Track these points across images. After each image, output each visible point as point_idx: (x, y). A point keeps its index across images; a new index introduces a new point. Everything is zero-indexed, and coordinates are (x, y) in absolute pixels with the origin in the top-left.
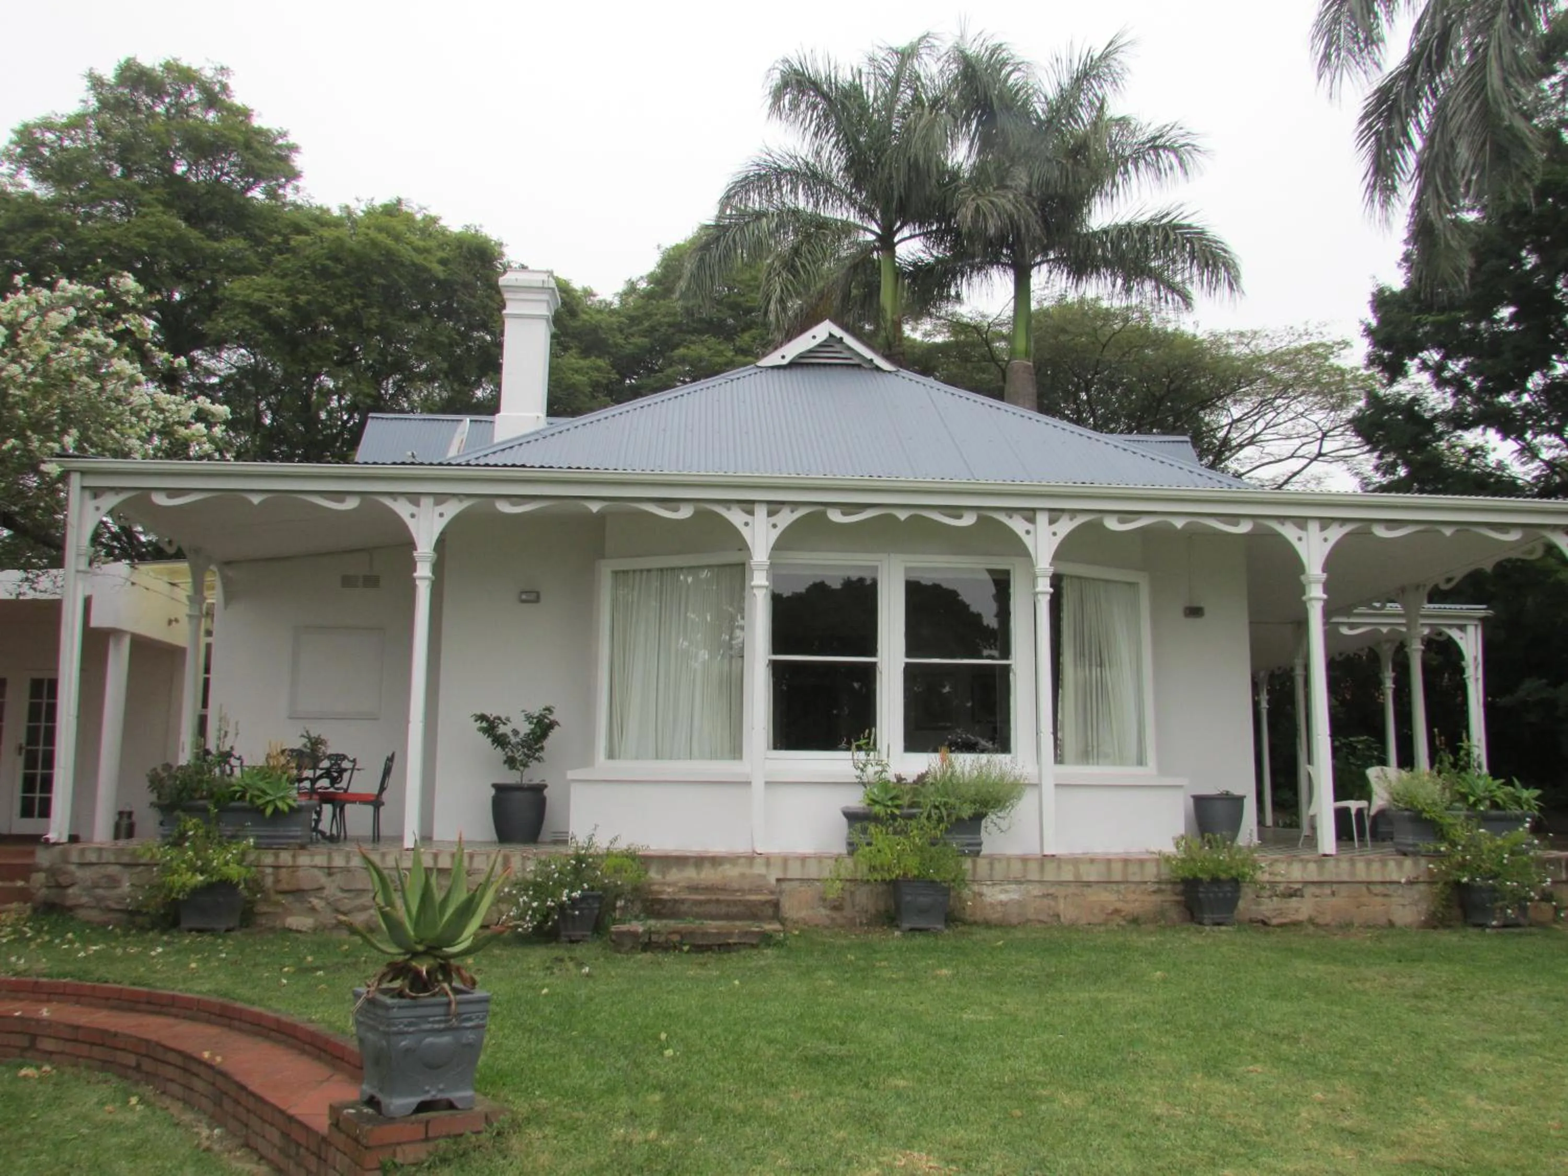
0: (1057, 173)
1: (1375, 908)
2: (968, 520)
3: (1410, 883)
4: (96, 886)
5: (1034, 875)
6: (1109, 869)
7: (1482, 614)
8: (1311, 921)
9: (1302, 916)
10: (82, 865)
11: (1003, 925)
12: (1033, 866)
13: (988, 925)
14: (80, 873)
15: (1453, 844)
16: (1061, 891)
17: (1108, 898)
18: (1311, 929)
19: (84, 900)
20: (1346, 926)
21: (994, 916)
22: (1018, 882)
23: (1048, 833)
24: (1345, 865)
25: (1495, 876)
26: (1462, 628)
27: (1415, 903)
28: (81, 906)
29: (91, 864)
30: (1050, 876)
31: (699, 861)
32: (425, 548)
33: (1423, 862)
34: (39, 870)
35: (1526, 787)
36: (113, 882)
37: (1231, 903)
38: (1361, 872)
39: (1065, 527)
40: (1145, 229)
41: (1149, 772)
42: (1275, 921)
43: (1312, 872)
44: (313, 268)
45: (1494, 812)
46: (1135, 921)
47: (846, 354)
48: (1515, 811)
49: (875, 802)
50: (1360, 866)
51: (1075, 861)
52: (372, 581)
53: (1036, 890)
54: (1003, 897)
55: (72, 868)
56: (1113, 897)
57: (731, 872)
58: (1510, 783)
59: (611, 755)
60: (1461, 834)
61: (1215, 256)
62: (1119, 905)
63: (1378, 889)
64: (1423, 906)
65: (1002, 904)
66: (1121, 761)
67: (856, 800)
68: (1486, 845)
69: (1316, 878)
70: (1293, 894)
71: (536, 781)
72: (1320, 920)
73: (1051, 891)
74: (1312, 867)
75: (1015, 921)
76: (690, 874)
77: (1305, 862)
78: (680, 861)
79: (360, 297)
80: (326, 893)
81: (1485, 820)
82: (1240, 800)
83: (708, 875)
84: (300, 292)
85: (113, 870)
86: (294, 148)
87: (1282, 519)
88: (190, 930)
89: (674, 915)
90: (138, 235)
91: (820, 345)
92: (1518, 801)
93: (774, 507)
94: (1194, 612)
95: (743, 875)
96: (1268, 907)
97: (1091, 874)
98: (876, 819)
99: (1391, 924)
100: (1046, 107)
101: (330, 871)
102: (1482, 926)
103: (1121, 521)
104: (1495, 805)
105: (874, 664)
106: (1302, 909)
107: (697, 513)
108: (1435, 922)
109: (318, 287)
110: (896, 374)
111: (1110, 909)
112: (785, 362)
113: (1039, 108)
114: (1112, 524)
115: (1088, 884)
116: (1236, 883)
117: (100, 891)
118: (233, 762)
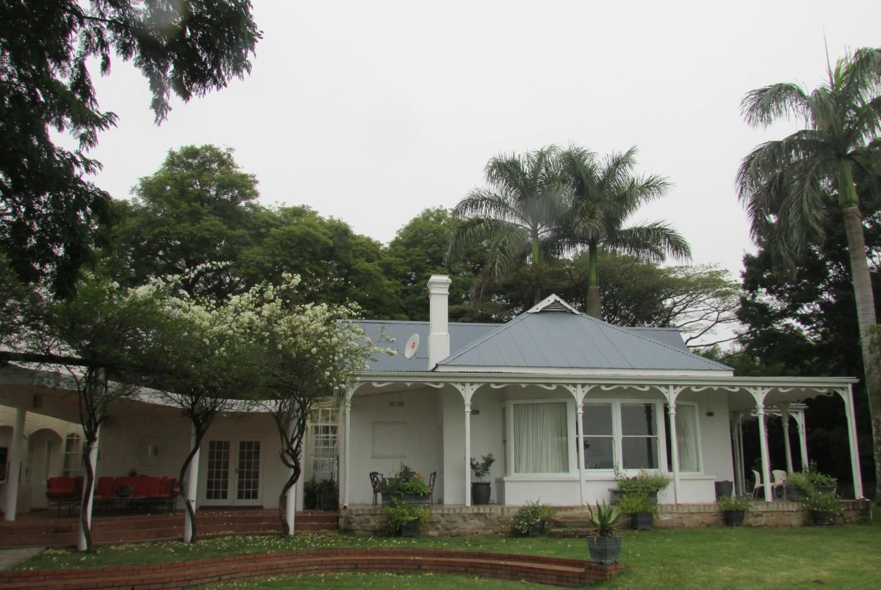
0: (613, 208)
1: (786, 520)
2: (647, 389)
3: (797, 511)
4: (361, 523)
5: (675, 511)
6: (699, 508)
7: (804, 407)
8: (766, 525)
9: (763, 523)
10: (356, 515)
11: (665, 528)
12: (675, 508)
13: (662, 528)
14: (356, 518)
15: (810, 497)
16: (684, 516)
17: (699, 518)
18: (766, 527)
19: (358, 527)
20: (777, 526)
21: (663, 525)
22: (670, 513)
23: (678, 497)
24: (775, 506)
25: (825, 508)
26: (797, 413)
27: (799, 518)
28: (357, 530)
29: (360, 515)
30: (680, 511)
31: (566, 508)
32: (468, 401)
33: (800, 504)
34: (342, 517)
35: (833, 478)
36: (368, 521)
37: (742, 519)
38: (781, 508)
39: (679, 390)
40: (648, 230)
41: (701, 474)
42: (754, 525)
43: (764, 508)
44: (281, 244)
45: (822, 486)
46: (709, 526)
47: (561, 307)
48: (830, 486)
49: (622, 487)
50: (780, 505)
51: (688, 506)
52: (401, 404)
53: (676, 516)
54: (666, 518)
55: (354, 516)
56: (701, 518)
57: (577, 512)
58: (827, 476)
59: (516, 472)
60: (813, 494)
61: (680, 243)
62: (703, 520)
63: (787, 513)
64: (801, 519)
65: (665, 521)
66: (691, 470)
67: (614, 486)
68: (822, 497)
69: (766, 510)
70: (760, 515)
71: (487, 481)
72: (768, 524)
73: (681, 516)
74: (765, 506)
75: (670, 526)
76: (563, 513)
77: (762, 505)
78: (560, 508)
79: (301, 257)
80: (442, 523)
81: (820, 489)
82: (731, 483)
83: (569, 513)
84: (277, 256)
85: (368, 517)
86: (257, 182)
87: (749, 387)
88: (406, 536)
89: (564, 527)
90: (205, 230)
91: (552, 304)
92: (830, 482)
93: (583, 385)
94: (710, 414)
95: (581, 513)
96: (750, 520)
97: (693, 510)
98: (623, 492)
99: (791, 525)
100: (602, 174)
101: (443, 515)
102: (821, 525)
103: (697, 388)
104: (823, 484)
105: (612, 438)
106: (762, 521)
107: (558, 387)
108: (805, 524)
109: (284, 253)
110: (581, 315)
111: (700, 522)
112: (538, 311)
113: (599, 174)
114: (694, 389)
115: (693, 513)
116: (743, 512)
117: (364, 524)
118: (378, 476)
